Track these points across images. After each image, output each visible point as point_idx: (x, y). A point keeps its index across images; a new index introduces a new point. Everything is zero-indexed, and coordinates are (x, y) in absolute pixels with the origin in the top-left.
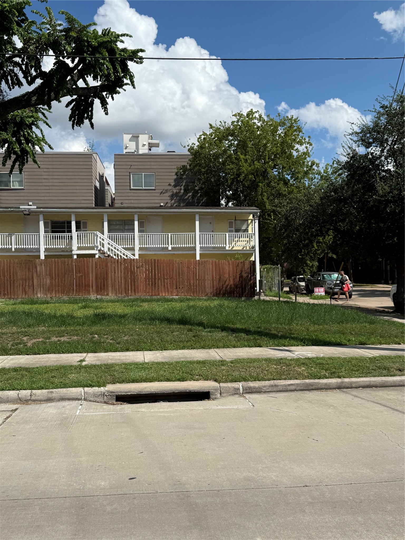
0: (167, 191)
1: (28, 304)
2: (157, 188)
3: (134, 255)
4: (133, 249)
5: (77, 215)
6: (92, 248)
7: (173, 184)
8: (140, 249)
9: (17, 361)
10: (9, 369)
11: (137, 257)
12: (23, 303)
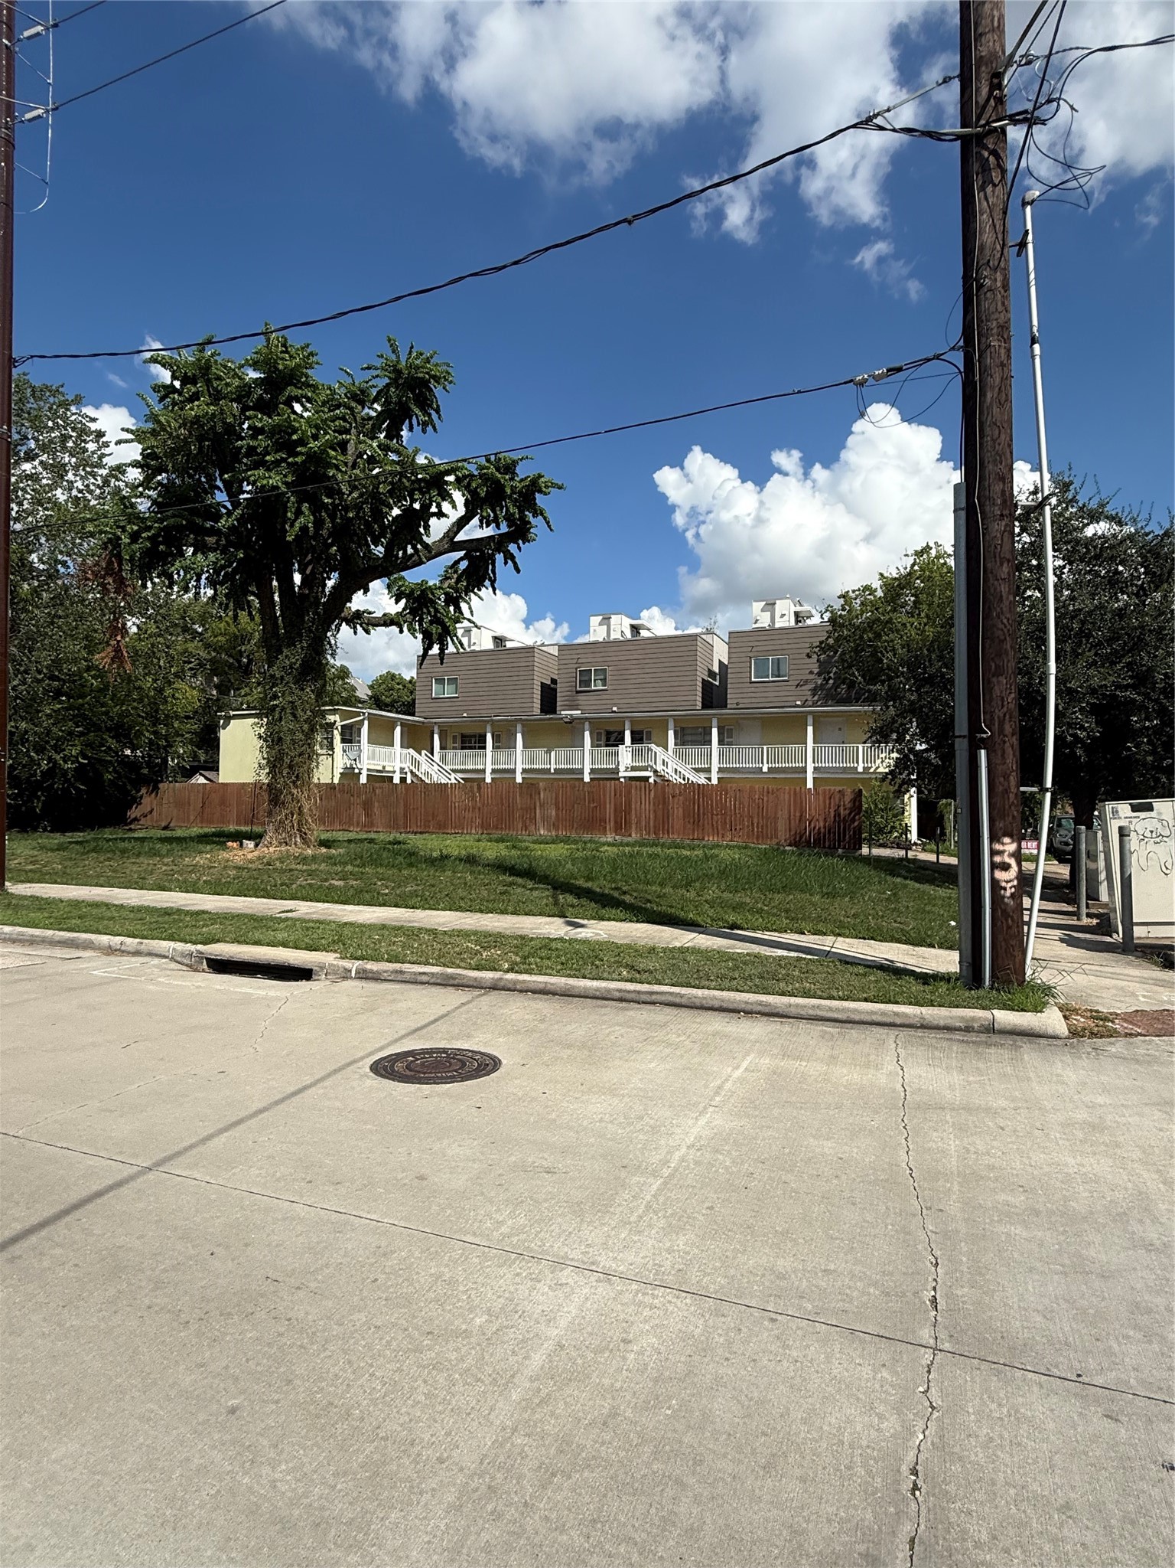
0: (806, 682)
2: (792, 678)
3: (709, 779)
4: (708, 770)
5: (633, 721)
6: (645, 769)
7: (816, 671)
8: (720, 770)
11: (715, 781)
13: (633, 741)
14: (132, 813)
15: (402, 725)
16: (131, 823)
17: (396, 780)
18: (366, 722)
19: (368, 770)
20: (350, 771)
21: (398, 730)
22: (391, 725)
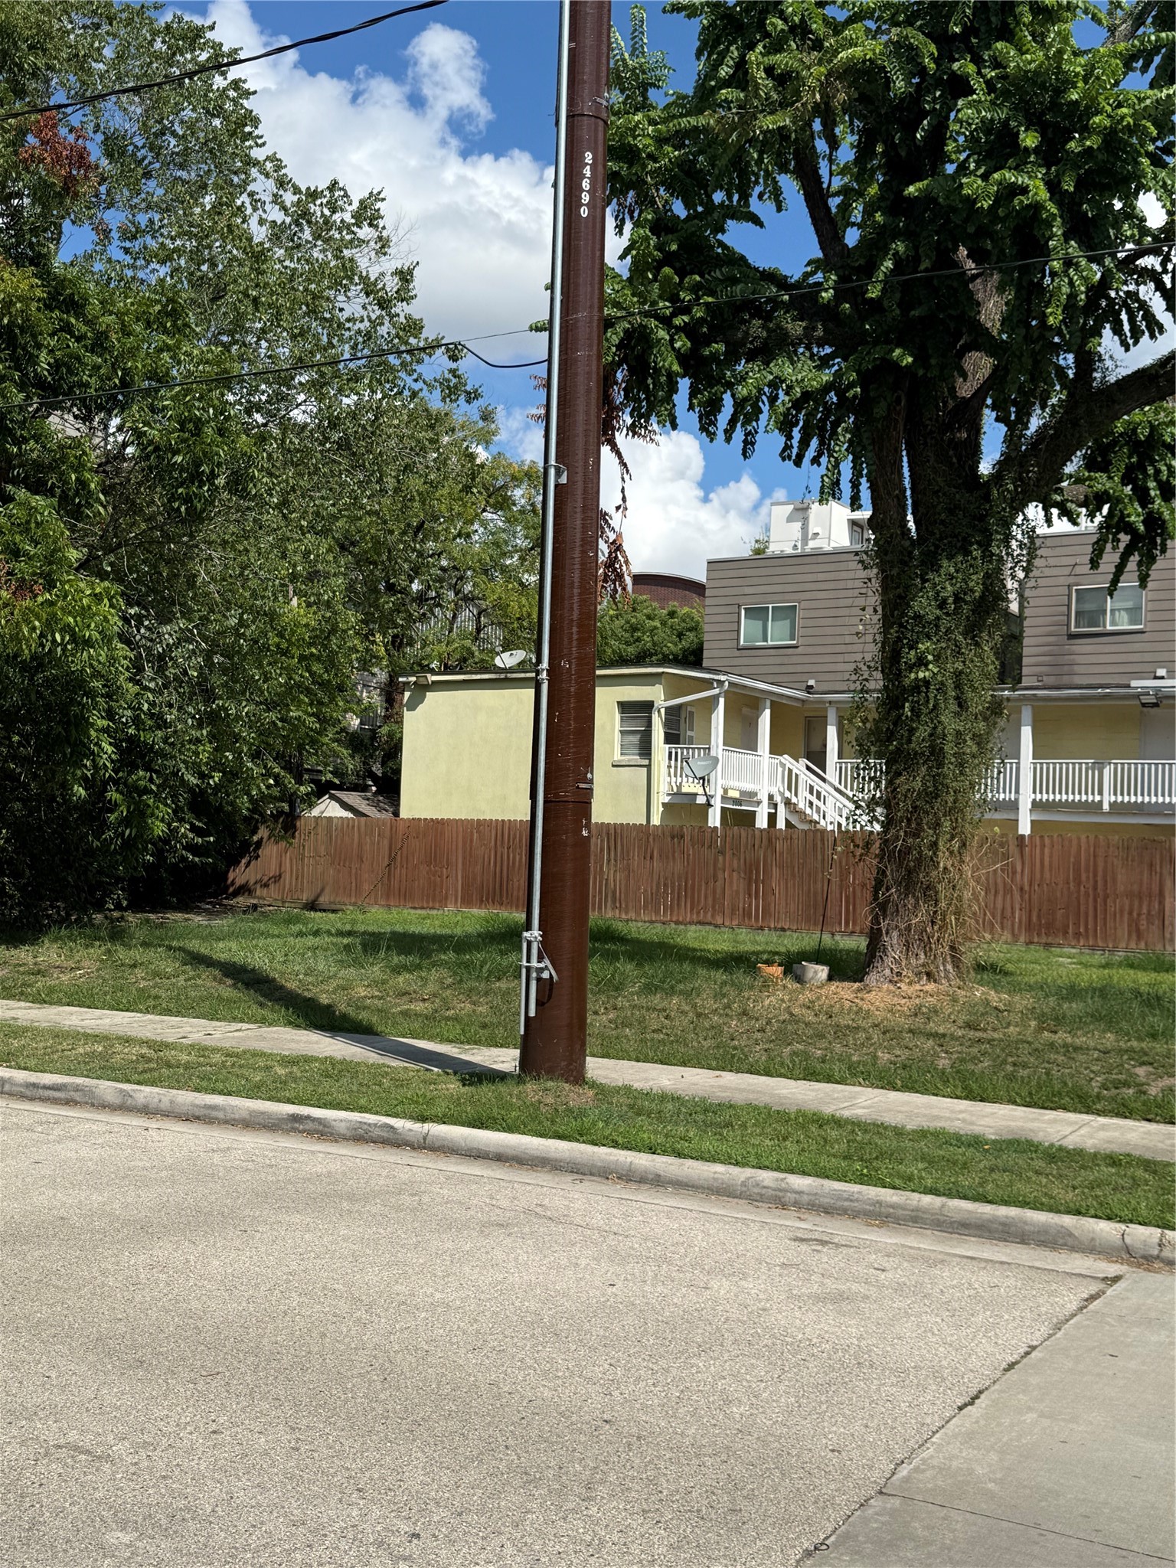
1: (1145, 969)
9: (1117, 1134)
10: (1095, 1155)
12: (1132, 966)
14: (239, 875)
15: (774, 707)
16: (236, 894)
17: (762, 822)
18: (722, 701)
19: (726, 799)
20: (685, 800)
21: (765, 719)
22: (757, 706)
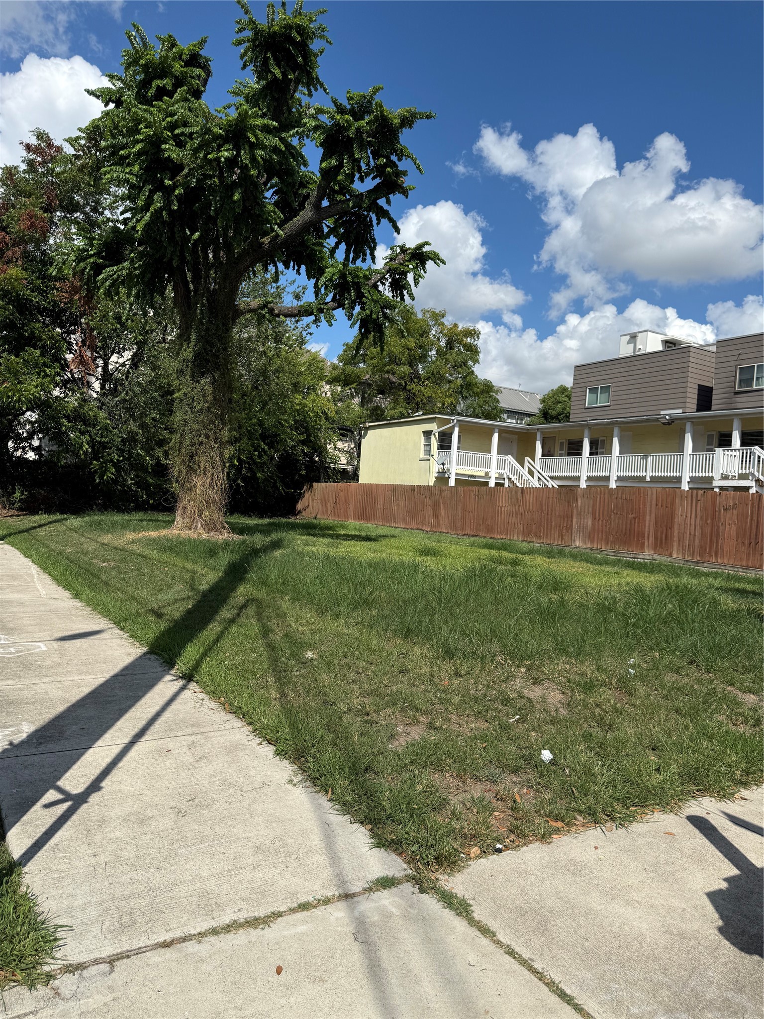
6: (746, 477)
13: (744, 443)
15: (501, 432)
17: (492, 486)
18: (457, 430)
19: (457, 474)
20: (442, 475)
21: (495, 438)
22: (487, 433)
